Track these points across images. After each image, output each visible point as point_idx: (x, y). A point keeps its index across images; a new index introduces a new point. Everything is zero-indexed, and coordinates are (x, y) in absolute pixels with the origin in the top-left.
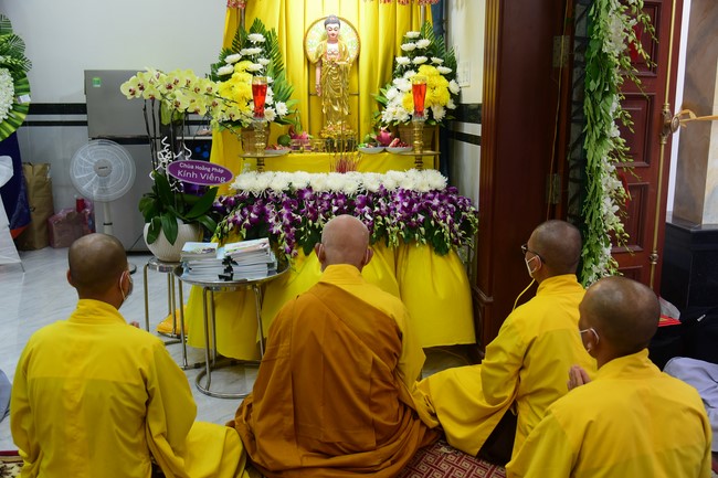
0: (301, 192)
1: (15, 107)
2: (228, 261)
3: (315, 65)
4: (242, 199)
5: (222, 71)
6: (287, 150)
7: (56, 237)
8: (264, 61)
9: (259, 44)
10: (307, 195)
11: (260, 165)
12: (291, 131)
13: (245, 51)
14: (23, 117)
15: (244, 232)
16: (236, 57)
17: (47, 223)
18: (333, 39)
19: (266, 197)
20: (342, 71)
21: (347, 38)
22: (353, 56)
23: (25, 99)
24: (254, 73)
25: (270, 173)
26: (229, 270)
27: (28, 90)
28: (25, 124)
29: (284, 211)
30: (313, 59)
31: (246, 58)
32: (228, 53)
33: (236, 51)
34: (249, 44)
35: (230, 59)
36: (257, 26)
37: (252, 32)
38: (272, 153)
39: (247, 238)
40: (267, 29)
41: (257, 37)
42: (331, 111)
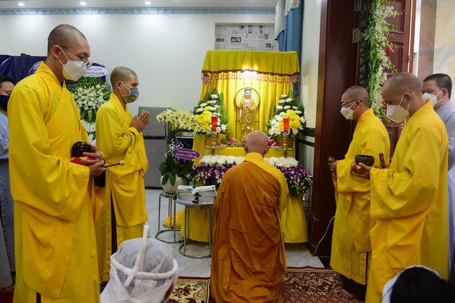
0: (231, 165)
2: (197, 195)
3: (239, 109)
4: (205, 167)
5: (199, 110)
6: (225, 146)
8: (217, 106)
9: (215, 99)
11: (213, 152)
12: (227, 137)
13: (209, 102)
15: (204, 182)
16: (205, 104)
18: (248, 97)
19: (215, 166)
20: (252, 112)
21: (254, 97)
22: (257, 104)
24: (212, 112)
26: (197, 198)
30: (238, 104)
31: (209, 105)
32: (202, 102)
33: (205, 102)
34: (211, 99)
35: (202, 105)
36: (215, 91)
37: (212, 93)
38: (218, 147)
39: (206, 185)
40: (219, 92)
41: (215, 96)
42: (246, 129)
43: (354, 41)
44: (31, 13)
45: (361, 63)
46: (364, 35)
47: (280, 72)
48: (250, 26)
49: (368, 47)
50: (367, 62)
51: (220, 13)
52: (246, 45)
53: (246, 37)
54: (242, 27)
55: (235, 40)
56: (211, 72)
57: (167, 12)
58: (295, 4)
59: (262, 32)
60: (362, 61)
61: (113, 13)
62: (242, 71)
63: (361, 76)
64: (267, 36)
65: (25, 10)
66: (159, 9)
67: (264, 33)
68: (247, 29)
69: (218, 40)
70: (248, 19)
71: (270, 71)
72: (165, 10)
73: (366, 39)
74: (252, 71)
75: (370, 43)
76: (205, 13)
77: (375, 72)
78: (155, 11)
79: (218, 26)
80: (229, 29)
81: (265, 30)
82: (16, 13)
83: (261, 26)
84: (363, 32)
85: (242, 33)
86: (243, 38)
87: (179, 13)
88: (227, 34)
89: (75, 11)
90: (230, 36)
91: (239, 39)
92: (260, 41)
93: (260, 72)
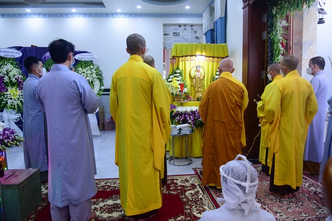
0: (195, 112)
1: (100, 90)
2: (180, 129)
3: (193, 78)
4: (179, 114)
5: (169, 80)
6: (187, 101)
7: (106, 127)
8: (180, 77)
9: (179, 73)
10: (196, 112)
11: (182, 105)
12: (187, 96)
13: (175, 75)
14: (102, 93)
15: (181, 122)
16: (173, 76)
17: (103, 123)
18: (198, 71)
19: (186, 113)
20: (201, 80)
22: (203, 75)
23: (103, 88)
24: (178, 81)
25: (185, 107)
26: (180, 132)
27: (103, 85)
28: (103, 95)
29: (191, 116)
30: (192, 76)
31: (175, 77)
32: (170, 75)
33: (173, 75)
34: (176, 73)
35: (171, 77)
36: (178, 68)
37: (177, 70)
38: (184, 102)
39: (182, 124)
40: (181, 69)
41: (178, 71)
42: (198, 90)
43: (263, 39)
44: (34, 16)
45: (268, 51)
46: (270, 36)
47: (218, 56)
48: (185, 25)
49: (272, 42)
50: (272, 50)
51: (166, 17)
52: (183, 38)
53: (183, 32)
54: (180, 26)
55: (176, 34)
56: (177, 57)
57: (131, 16)
58: (221, 14)
59: (192, 29)
60: (269, 50)
61: (94, 17)
62: (195, 56)
63: (269, 58)
64: (195, 32)
65: (30, 14)
66: (125, 14)
67: (194, 30)
68: (183, 27)
69: (165, 34)
70: (182, 21)
71: (212, 56)
72: (130, 15)
73: (271, 38)
74: (202, 55)
75: (274, 41)
76: (156, 17)
77: (278, 56)
78: (123, 16)
79: (165, 25)
80: (172, 27)
81: (195, 28)
82: (23, 16)
83: (192, 26)
84: (270, 34)
85: (180, 30)
86: (181, 33)
87: (139, 17)
88: (171, 30)
89: (67, 15)
90: (173, 32)
91: (178, 34)
92: (191, 35)
93: (206, 56)
